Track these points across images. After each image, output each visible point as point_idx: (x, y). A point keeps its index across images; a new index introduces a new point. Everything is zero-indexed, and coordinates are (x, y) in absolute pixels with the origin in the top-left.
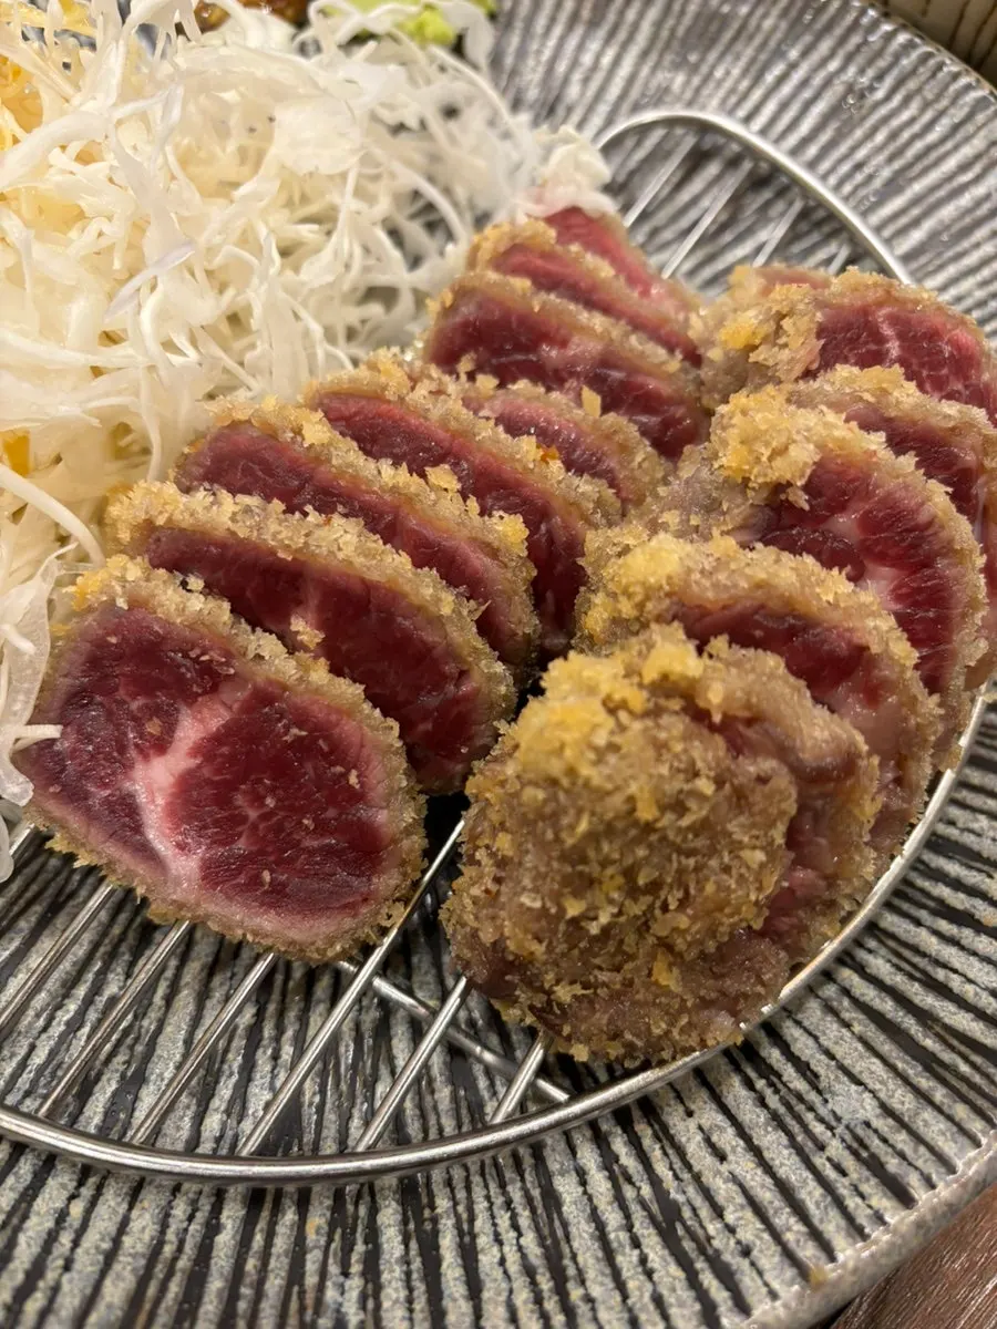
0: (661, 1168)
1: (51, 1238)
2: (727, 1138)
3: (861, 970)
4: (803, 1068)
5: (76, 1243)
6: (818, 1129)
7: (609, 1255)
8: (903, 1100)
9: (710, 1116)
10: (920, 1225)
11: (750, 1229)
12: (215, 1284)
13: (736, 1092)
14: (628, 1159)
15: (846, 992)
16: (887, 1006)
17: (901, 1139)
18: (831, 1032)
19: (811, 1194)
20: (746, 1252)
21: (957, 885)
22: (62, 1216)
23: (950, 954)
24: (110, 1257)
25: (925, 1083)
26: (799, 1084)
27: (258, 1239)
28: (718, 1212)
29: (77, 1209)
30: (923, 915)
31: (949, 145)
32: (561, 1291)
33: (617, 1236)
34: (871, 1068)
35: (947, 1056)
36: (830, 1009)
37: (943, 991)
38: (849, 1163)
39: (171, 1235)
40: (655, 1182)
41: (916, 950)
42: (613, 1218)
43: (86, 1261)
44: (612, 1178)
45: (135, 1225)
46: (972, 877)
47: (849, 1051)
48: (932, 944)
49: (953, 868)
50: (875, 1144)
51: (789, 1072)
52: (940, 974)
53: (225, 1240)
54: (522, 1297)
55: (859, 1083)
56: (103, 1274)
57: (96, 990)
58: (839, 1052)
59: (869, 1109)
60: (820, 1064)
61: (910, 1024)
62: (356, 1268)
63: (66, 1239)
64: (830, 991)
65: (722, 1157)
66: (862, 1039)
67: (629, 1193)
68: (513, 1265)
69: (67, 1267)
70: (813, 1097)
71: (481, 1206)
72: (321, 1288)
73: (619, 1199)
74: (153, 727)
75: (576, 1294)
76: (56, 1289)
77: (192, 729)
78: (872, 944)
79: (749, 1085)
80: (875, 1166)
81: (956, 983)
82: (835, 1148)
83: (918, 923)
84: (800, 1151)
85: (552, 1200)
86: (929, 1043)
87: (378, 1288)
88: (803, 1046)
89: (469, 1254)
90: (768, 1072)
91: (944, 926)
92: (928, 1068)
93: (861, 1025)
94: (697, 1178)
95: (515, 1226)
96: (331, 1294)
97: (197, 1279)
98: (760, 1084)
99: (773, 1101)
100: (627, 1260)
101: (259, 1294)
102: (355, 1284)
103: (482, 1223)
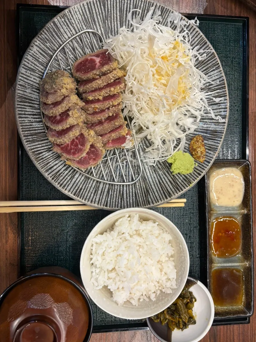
0: (37, 74)
1: (70, 29)
2: (35, 81)
3: (37, 104)
4: (35, 92)
5: (68, 30)
6: (29, 87)
7: (35, 64)
8: (25, 93)
9: (37, 82)
10: (17, 84)
11: (27, 74)
12: (57, 37)
13: (37, 85)
14: (40, 73)
15: (37, 101)
16: (33, 102)
17: (23, 90)
18: (35, 97)
19: (25, 80)
20: (26, 72)
21: (36, 118)
22: (72, 31)
23: (32, 110)
24: (65, 32)
25: (25, 96)
26: (34, 90)
27: (58, 43)
28: (31, 74)
29: (71, 33)
30: (37, 113)
31: (106, 199)
32: (35, 58)
33: (35, 66)
34: (30, 95)
35: (25, 100)
36: (37, 99)
37: (30, 106)
38: (25, 85)
39: (63, 38)
40: (37, 73)
41: (35, 109)
42: (37, 67)
43: (66, 30)
44: (40, 71)
45: (66, 36)
46: (35, 120)
47: (32, 96)
48: (34, 111)
49: (38, 120)
50: (24, 88)
51: (35, 90)
52: (31, 108)
53: (60, 41)
54: (37, 56)
55: (30, 93)
56: (64, 30)
57: (90, 48)
58: (33, 95)
59: (27, 91)
60: (33, 93)
61: (30, 101)
62: (50, 47)
63: (69, 30)
64: (38, 100)
65: (34, 79)
66: (32, 98)
67: (37, 70)
68: (40, 58)
69: (67, 28)
70: (32, 89)
71: (46, 60)
72: (50, 44)
73: (38, 69)
74: (101, 62)
75: (34, 59)
76: (66, 26)
77: (98, 64)
78: (38, 108)
79: (37, 87)
80: (23, 86)
81: (30, 108)
82: (27, 86)
83: (36, 112)
84: (29, 84)
85: (42, 66)
86: (27, 100)
87: (47, 48)
88: (36, 94)
89: (44, 56)
90: (37, 89)
91: (34, 113)
92: (25, 98)
93: (33, 99)
94: (34, 76)
95: (43, 61)
96: (49, 44)
97: (58, 36)
98: (36, 88)
99: (34, 87)
100: (33, 65)
101: (53, 40)
102: (48, 46)
103: (45, 59)
